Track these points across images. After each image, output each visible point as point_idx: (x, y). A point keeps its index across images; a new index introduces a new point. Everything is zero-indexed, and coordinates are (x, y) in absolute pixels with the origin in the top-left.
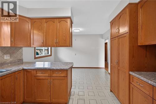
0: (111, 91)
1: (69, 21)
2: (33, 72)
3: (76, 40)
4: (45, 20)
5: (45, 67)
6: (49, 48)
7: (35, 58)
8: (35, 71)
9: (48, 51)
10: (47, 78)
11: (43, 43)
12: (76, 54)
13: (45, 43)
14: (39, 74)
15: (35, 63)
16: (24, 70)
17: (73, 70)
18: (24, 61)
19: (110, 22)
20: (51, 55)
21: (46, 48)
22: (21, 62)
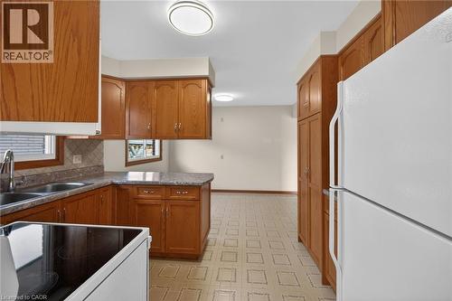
0: (300, 240)
1: (204, 84)
2: (130, 189)
3: (222, 119)
4: (154, 83)
5: (147, 180)
6: (157, 142)
7: (128, 164)
8: (135, 190)
9: (154, 149)
10: (159, 202)
11: (150, 130)
12: (222, 157)
13: (154, 132)
14: (144, 195)
15: (126, 173)
16: (113, 185)
17: (213, 196)
18: (105, 170)
19: (298, 84)
20: (160, 159)
21: (150, 142)
22: (99, 171)
